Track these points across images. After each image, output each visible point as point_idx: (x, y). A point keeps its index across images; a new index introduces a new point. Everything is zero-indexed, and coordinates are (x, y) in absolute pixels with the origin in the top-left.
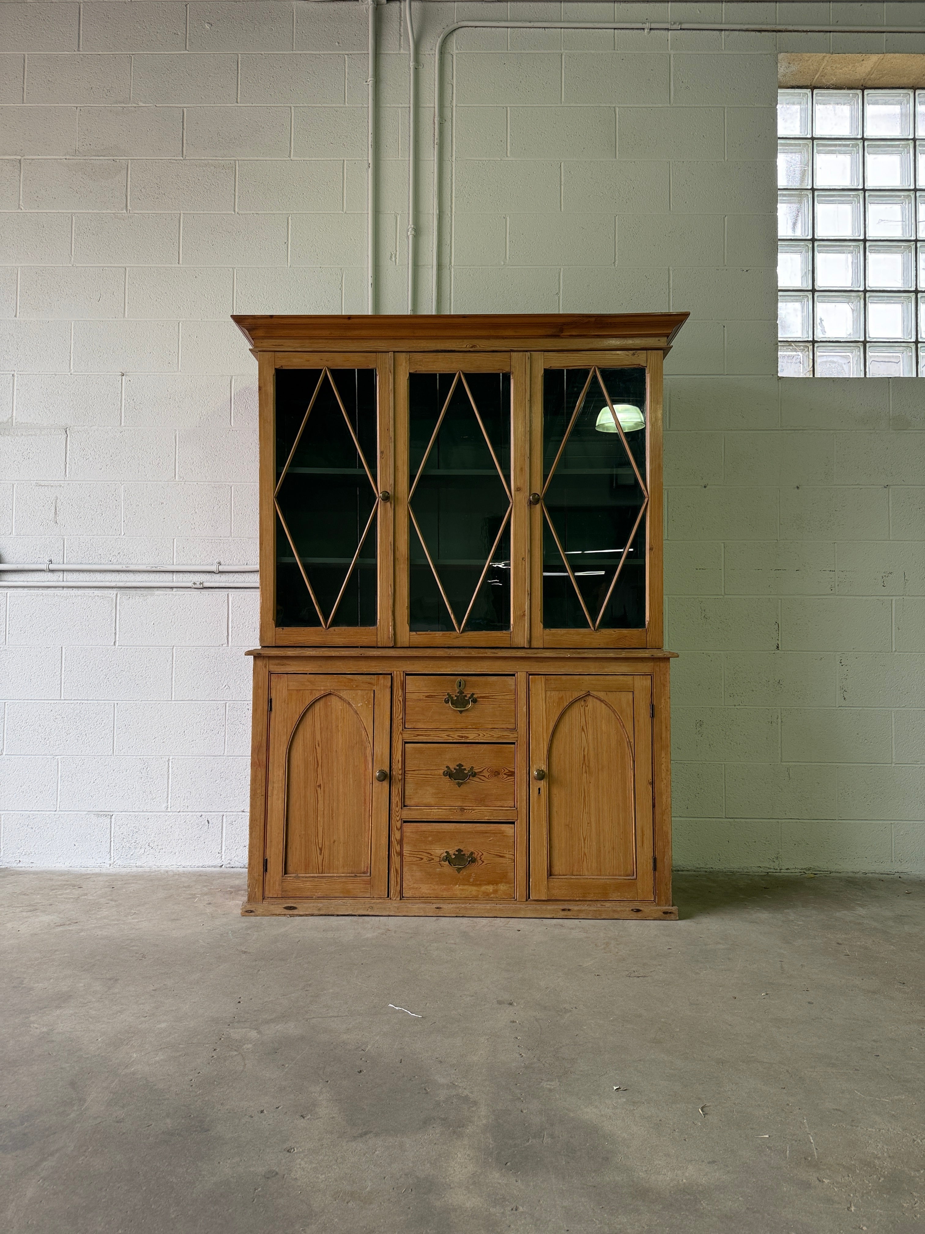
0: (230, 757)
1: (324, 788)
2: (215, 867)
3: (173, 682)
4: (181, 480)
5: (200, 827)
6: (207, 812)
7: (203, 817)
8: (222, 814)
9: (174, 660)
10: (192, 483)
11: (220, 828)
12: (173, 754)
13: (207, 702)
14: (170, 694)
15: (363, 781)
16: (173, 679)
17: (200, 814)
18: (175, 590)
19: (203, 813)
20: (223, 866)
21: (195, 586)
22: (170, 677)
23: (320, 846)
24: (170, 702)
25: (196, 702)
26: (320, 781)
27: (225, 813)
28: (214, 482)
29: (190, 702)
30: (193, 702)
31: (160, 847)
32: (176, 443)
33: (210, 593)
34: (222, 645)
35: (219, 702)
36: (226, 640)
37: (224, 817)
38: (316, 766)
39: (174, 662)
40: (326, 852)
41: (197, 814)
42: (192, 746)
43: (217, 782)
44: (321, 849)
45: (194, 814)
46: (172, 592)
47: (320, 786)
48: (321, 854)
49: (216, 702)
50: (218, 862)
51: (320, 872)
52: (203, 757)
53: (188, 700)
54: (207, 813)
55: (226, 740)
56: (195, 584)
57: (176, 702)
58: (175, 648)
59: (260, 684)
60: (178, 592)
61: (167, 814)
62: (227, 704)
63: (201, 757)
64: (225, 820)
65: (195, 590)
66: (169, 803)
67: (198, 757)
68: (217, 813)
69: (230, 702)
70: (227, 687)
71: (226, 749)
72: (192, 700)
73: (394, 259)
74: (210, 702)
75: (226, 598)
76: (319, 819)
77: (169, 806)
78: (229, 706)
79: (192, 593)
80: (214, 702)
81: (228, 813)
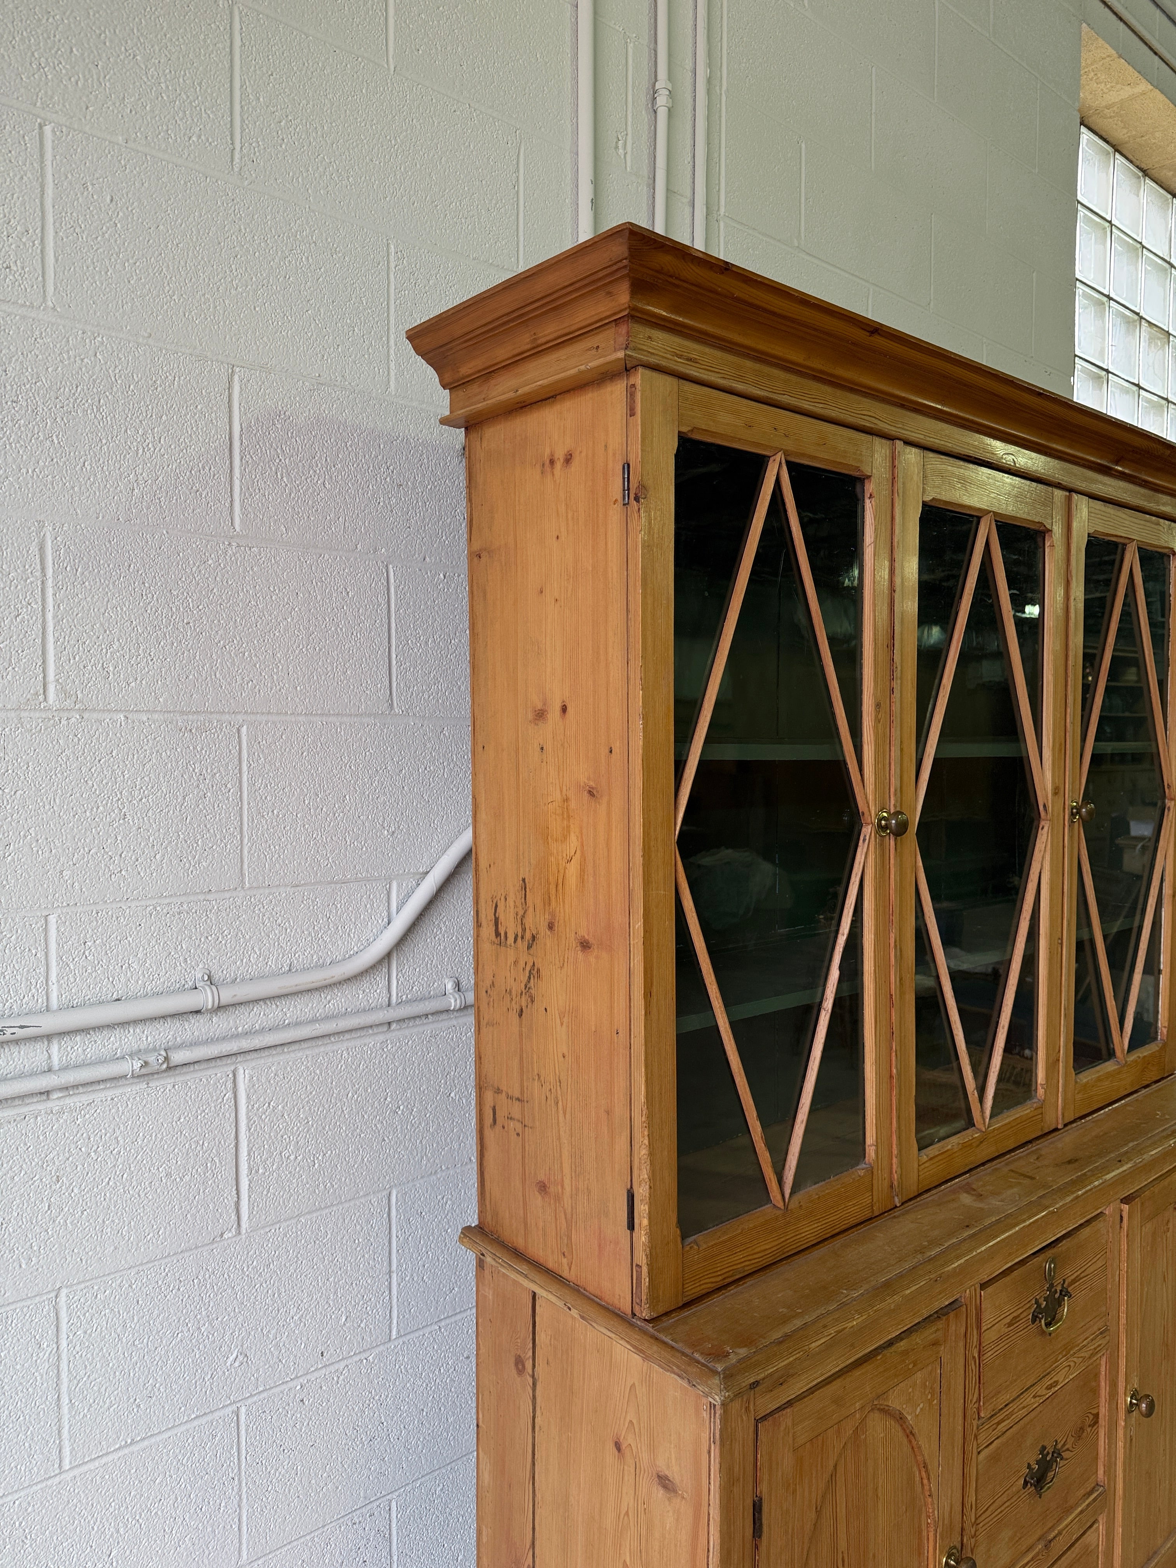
3: (65, 1410)
4: (68, 703)
9: (64, 1337)
10: (107, 717)
14: (54, 1455)
16: (64, 1401)
22: (52, 1397)
24: (56, 1480)
28: (182, 713)
29: (126, 1451)
30: (135, 1448)
32: (43, 569)
33: (179, 1079)
34: (222, 1234)
35: (217, 1415)
36: (234, 1217)
39: (64, 1344)
46: (50, 1104)
49: (210, 1418)
53: (119, 1447)
55: (244, 1518)
57: (75, 1472)
58: (64, 1292)
59: (736, 1469)
60: (68, 1101)
62: (243, 1410)
69: (250, 1401)
70: (241, 1358)
71: (244, 1547)
72: (131, 1443)
73: (621, 151)
75: (230, 1086)
78: (249, 1414)
80: (204, 1420)
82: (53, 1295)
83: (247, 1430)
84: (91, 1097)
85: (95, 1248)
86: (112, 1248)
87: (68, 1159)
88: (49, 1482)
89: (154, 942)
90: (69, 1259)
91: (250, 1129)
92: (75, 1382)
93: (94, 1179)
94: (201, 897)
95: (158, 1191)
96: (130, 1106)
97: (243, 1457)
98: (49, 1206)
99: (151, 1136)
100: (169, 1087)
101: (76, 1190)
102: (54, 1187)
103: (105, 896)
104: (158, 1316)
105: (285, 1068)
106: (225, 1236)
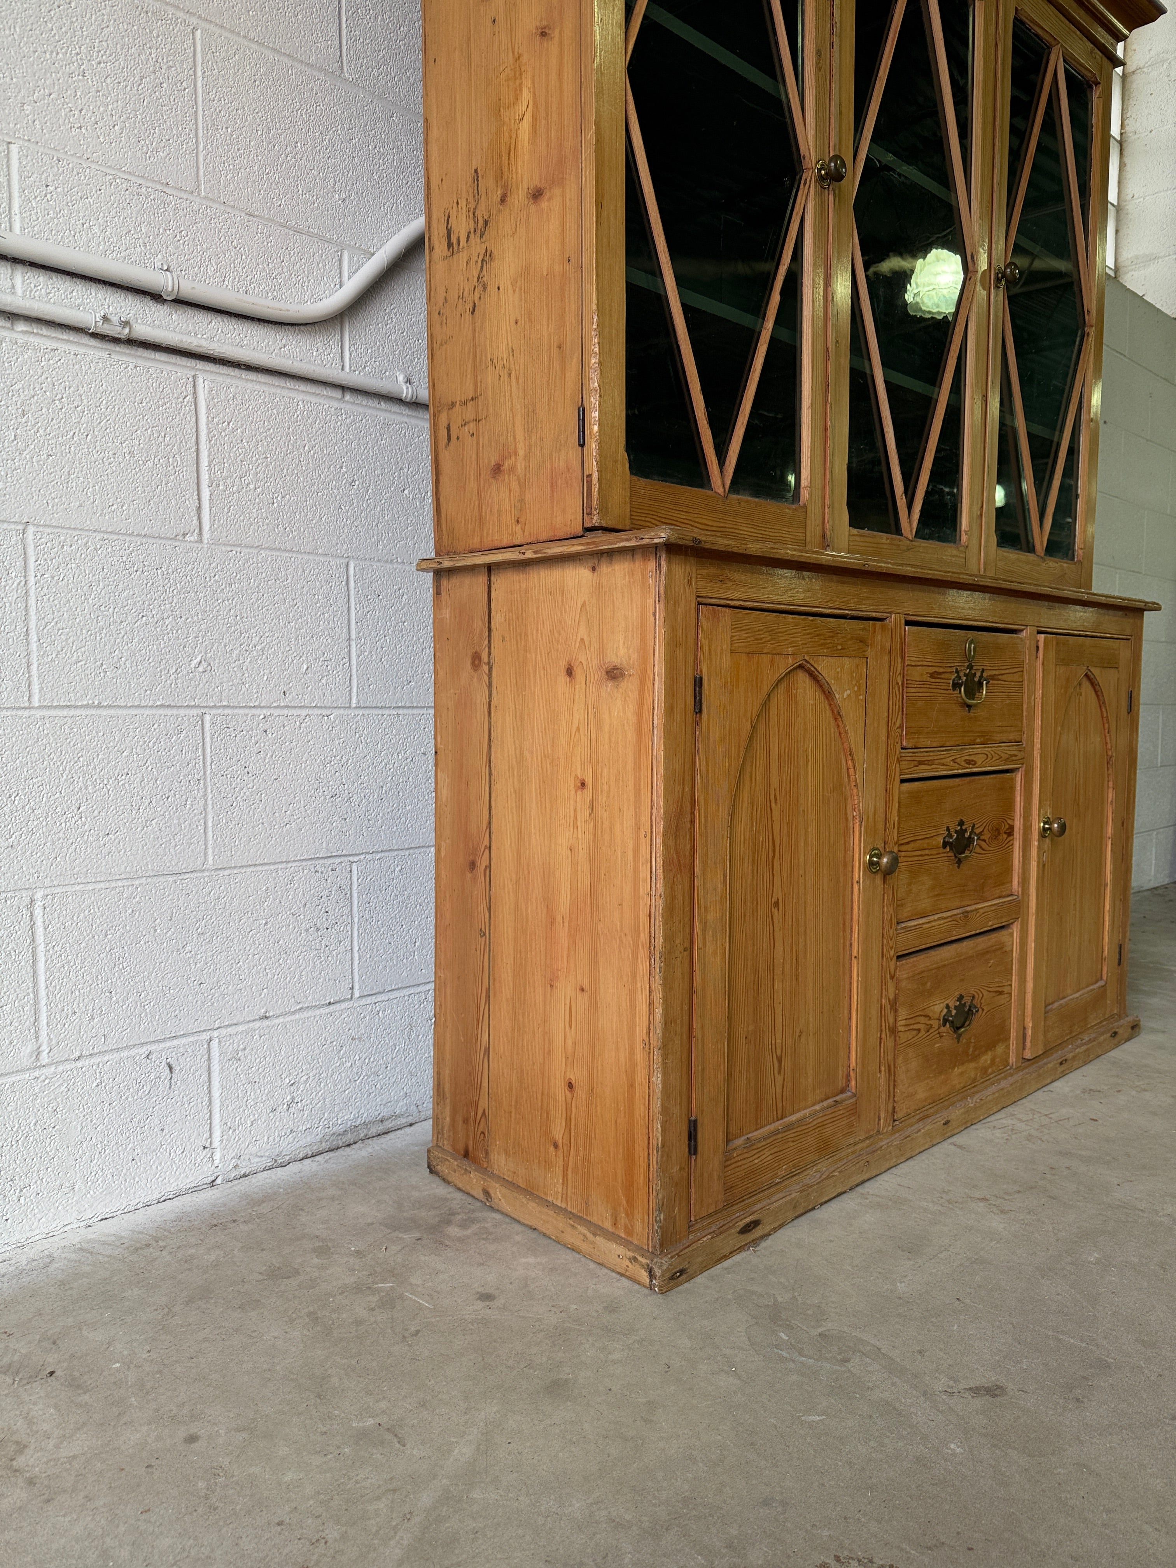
0: (221, 873)
1: (784, 906)
2: (196, 1189)
3: (34, 646)
5: (147, 1089)
6: (164, 1040)
7: (153, 1057)
8: (205, 1036)
9: (31, 573)
11: (205, 1077)
12: (47, 882)
13: (148, 712)
14: (24, 687)
15: (842, 879)
16: (33, 637)
17: (144, 1050)
18: (21, 327)
19: (153, 1047)
20: (219, 1181)
21: (106, 329)
22: (21, 629)
23: (779, 1053)
24: (26, 713)
25: (112, 712)
26: (778, 894)
27: (216, 1034)
29: (93, 711)
30: (103, 712)
31: (19, 1184)
33: (140, 362)
34: (184, 535)
35: (182, 712)
36: (195, 521)
37: (215, 1044)
38: (771, 855)
39: (32, 581)
40: (787, 1063)
41: (132, 1052)
42: (105, 851)
43: (188, 948)
44: (780, 1060)
45: (124, 1054)
46: (15, 335)
47: (777, 904)
48: (779, 1073)
49: (175, 712)
50: (205, 1173)
51: (779, 1117)
52: (143, 880)
53: (87, 706)
54: (162, 1045)
55: (210, 824)
56: (105, 319)
57: (45, 713)
58: (31, 528)
59: (679, 633)
60: (32, 339)
61: (37, 1073)
62: (207, 718)
63: (137, 882)
64: (215, 1052)
65: (93, 342)
66: (43, 1038)
67: (125, 883)
68: (191, 1039)
69: (214, 711)
70: (204, 664)
71: (210, 851)
72: (99, 706)
74: (154, 711)
75: (190, 389)
76: (776, 987)
77: (45, 1048)
78: (213, 724)
79: (82, 350)
80: (169, 712)
81: (224, 1032)
82: (21, 527)
83: (212, 739)
84: (55, 345)
85: (61, 497)
86: (78, 503)
87: (33, 397)
88: (20, 713)
89: (113, 213)
90: (36, 497)
91: (210, 441)
92: (43, 623)
93: (59, 427)
94: (159, 187)
95: (122, 465)
96: (93, 369)
97: (208, 763)
98: (15, 436)
99: (114, 407)
100: (131, 366)
101: (41, 431)
102: (20, 420)
103: (66, 146)
104: (124, 590)
105: (243, 394)
106: (187, 538)
